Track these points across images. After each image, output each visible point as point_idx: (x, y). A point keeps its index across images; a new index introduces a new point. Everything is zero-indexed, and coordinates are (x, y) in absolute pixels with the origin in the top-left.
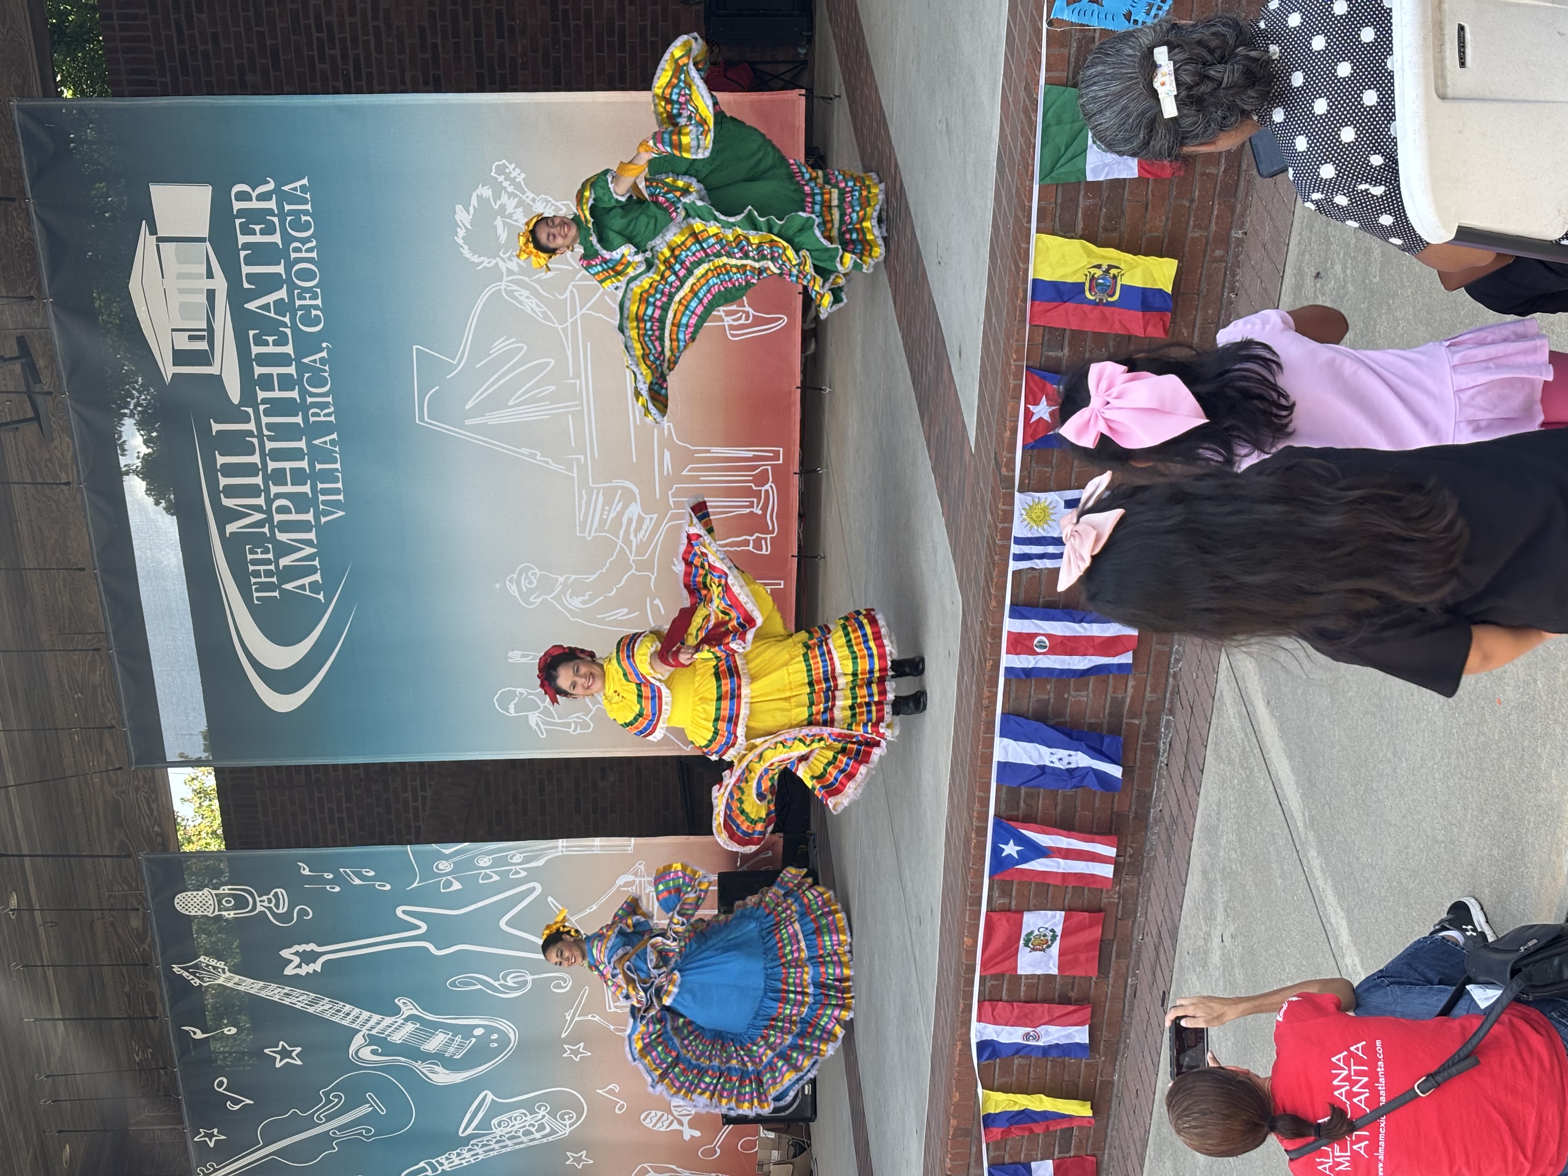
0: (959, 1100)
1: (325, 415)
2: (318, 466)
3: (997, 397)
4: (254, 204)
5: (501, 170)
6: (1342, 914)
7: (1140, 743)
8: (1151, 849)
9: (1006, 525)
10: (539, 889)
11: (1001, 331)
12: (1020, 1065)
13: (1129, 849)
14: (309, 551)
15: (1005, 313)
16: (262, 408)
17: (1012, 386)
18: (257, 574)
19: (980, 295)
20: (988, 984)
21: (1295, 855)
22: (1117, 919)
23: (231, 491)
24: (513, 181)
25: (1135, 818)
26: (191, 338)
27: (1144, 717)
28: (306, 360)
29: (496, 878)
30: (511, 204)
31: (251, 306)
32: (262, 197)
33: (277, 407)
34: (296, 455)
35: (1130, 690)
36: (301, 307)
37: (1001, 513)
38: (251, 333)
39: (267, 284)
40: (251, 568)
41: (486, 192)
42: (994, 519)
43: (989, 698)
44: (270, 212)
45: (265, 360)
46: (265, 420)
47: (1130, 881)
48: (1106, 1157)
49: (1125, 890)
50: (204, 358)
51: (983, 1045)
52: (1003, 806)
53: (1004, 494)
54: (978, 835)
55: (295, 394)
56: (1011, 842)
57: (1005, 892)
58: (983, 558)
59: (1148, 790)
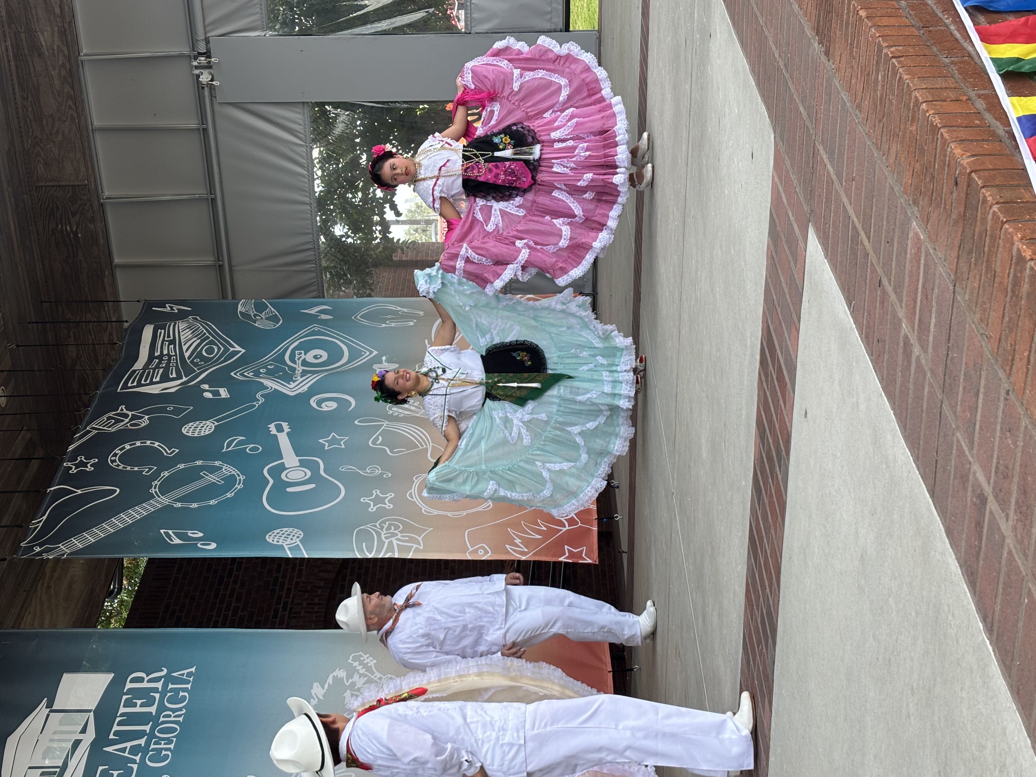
4: (144, 685)
5: (357, 659)
24: (365, 666)
26: (43, 774)
31: (109, 748)
32: (152, 680)
36: (154, 748)
38: (100, 767)
44: (156, 690)
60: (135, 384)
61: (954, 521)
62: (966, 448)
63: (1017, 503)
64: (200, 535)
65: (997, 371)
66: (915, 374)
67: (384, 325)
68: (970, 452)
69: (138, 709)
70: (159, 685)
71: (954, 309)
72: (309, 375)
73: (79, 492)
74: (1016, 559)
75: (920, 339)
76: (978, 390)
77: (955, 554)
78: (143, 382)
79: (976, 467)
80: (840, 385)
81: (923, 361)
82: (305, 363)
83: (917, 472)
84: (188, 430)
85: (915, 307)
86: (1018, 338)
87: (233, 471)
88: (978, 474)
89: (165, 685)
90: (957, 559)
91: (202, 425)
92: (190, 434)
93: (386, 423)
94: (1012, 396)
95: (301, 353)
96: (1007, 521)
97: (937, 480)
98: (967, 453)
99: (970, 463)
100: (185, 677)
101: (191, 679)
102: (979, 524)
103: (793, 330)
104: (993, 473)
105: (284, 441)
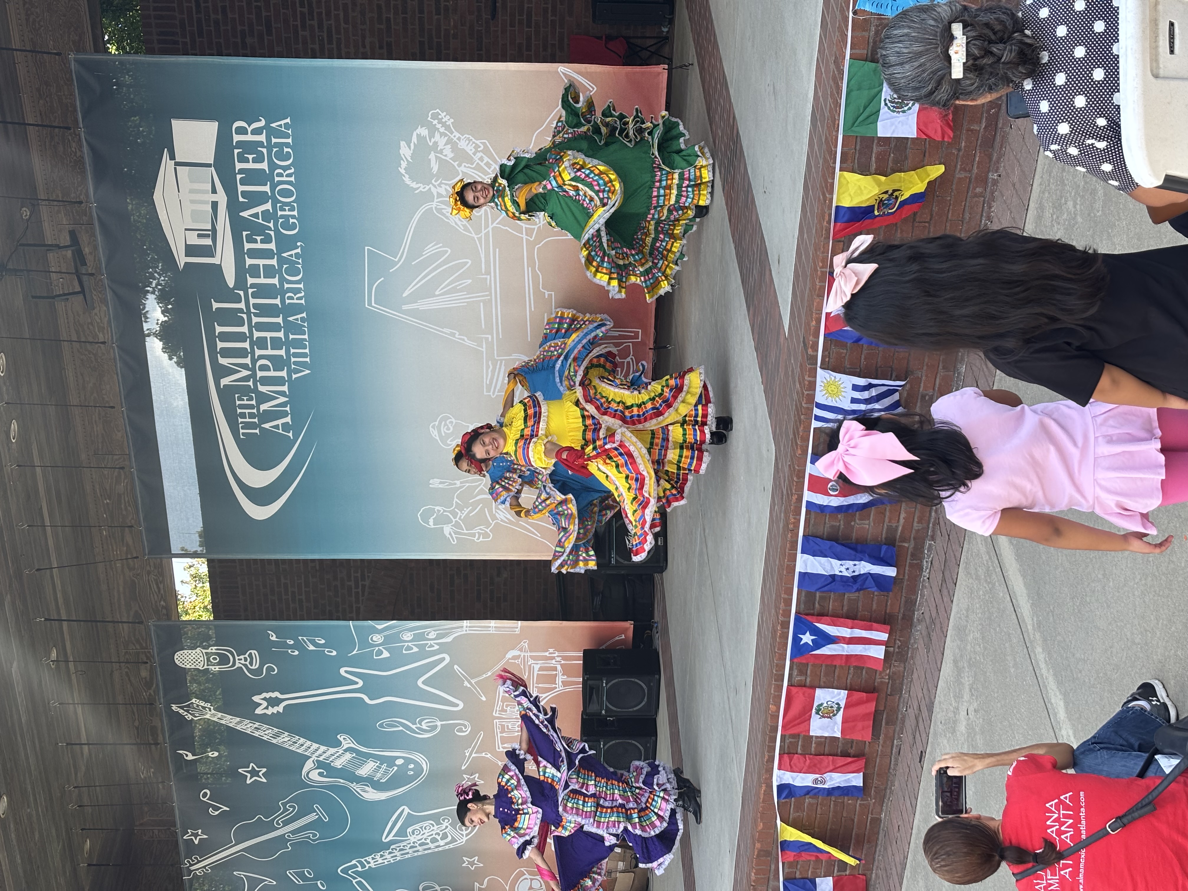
0: (763, 829)
1: (298, 299)
2: (291, 337)
3: (806, 295)
4: (249, 137)
5: (435, 116)
6: (1060, 697)
7: (908, 561)
8: (915, 642)
9: (811, 392)
10: (448, 659)
11: (810, 245)
12: (809, 803)
13: (898, 642)
14: (282, 399)
15: (814, 231)
16: (250, 291)
17: (818, 287)
18: (243, 415)
19: (796, 218)
20: (787, 741)
21: (1025, 650)
22: (887, 695)
23: (227, 353)
24: (444, 124)
25: (903, 618)
26: (199, 236)
27: (912, 542)
28: (284, 255)
29: (415, 649)
30: (442, 142)
31: (245, 214)
32: (256, 132)
33: (262, 291)
34: (275, 327)
35: (902, 521)
36: (282, 217)
37: (807, 383)
38: (245, 233)
39: (256, 199)
40: (239, 411)
41: (423, 131)
42: (801, 388)
43: (794, 523)
44: (260, 144)
45: (254, 254)
46: (252, 301)
47: (897, 666)
48: (874, 876)
49: (894, 673)
50: (209, 252)
51: (782, 788)
52: (802, 606)
53: (810, 369)
54: (782, 627)
55: (275, 281)
56: (808, 633)
57: (802, 672)
58: (792, 417)
59: (913, 597)
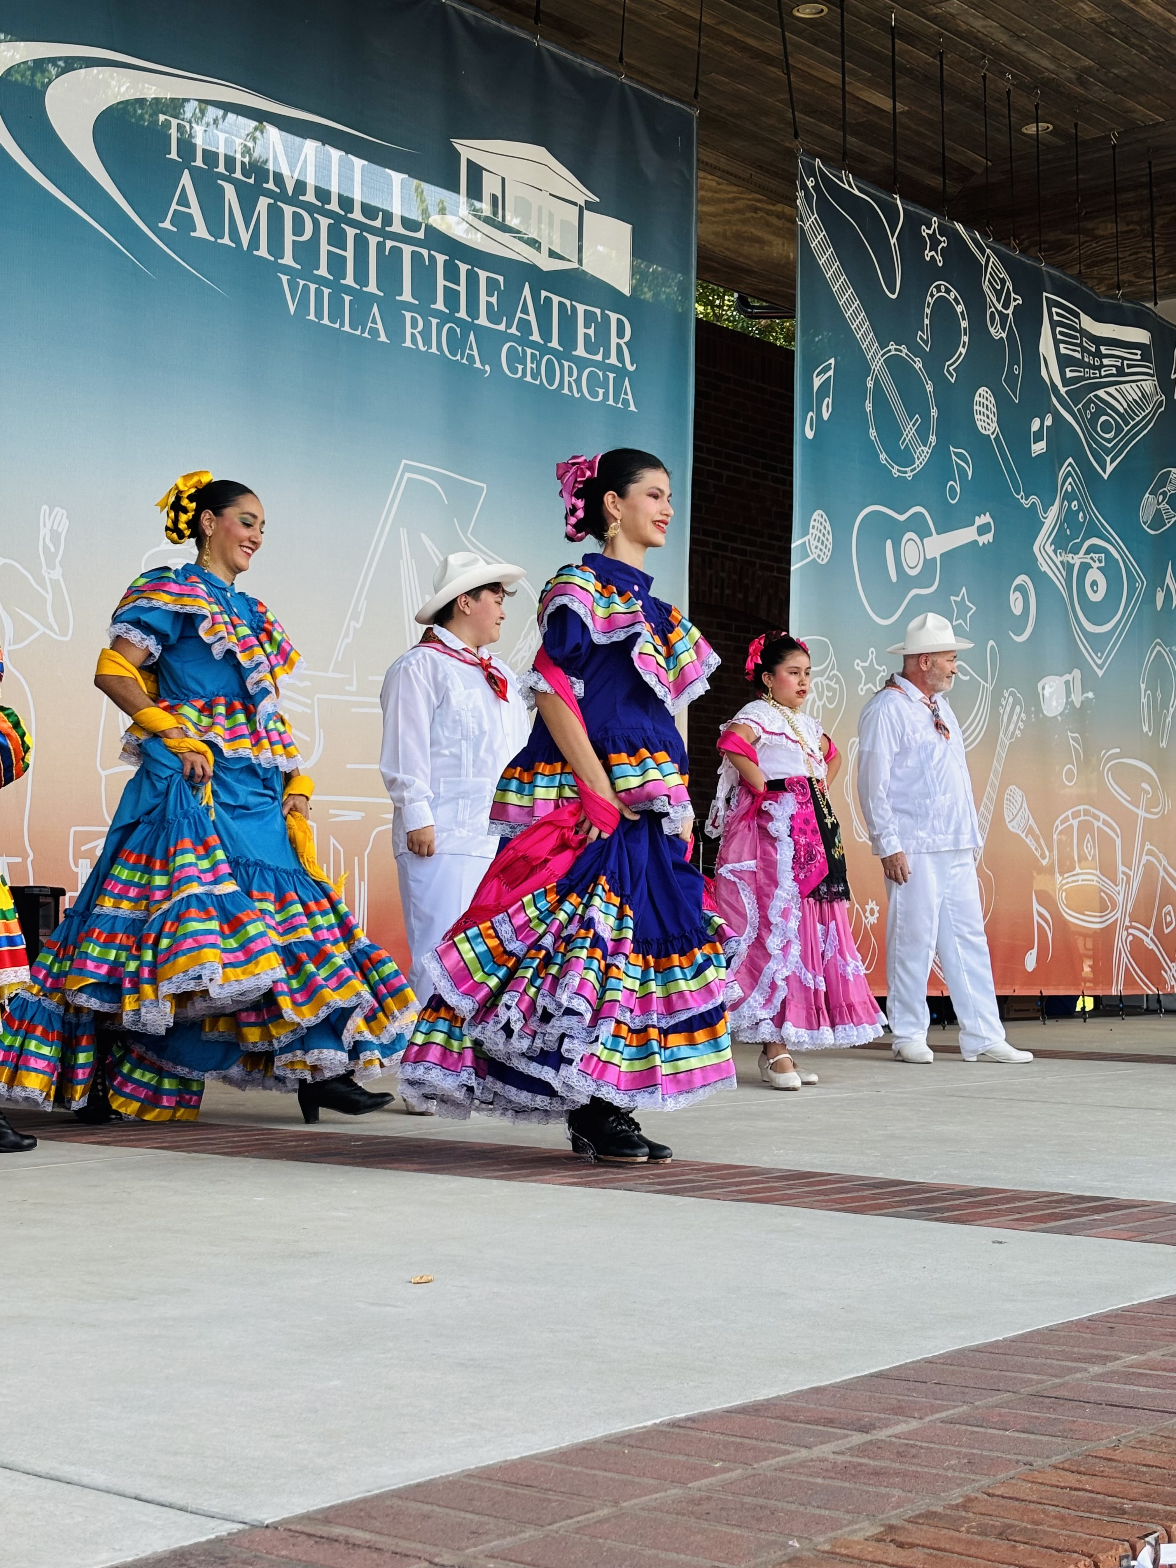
2: (347, 299)
4: (614, 339)
16: (423, 252)
26: (495, 198)
28: (472, 337)
31: (527, 291)
32: (620, 351)
33: (424, 274)
34: (361, 273)
36: (524, 354)
38: (500, 279)
39: (544, 319)
44: (607, 355)
45: (473, 283)
46: (407, 250)
55: (440, 305)
60: (1056, 318)
61: (834, 1396)
62: (944, 1414)
63: (861, 1465)
64: (826, 416)
65: (1061, 1454)
66: (1060, 1365)
67: (1143, 686)
68: (938, 1419)
69: (581, 330)
70: (613, 360)
71: (1159, 1414)
72: (1064, 574)
73: (893, 241)
74: (777, 1459)
75: (1114, 1373)
76: (1033, 1433)
77: (785, 1395)
78: (1058, 329)
79: (914, 1424)
80: (1043, 1282)
81: (1078, 1375)
82: (1085, 568)
83: (908, 1361)
84: (984, 397)
85: (1164, 1370)
86: (1112, 1480)
87: (920, 463)
88: (904, 1425)
89: (612, 368)
90: (778, 1398)
91: (991, 416)
92: (977, 398)
93: (990, 686)
94: (1023, 1469)
95: (1100, 562)
96: (834, 1453)
97: (897, 1382)
98: (937, 1416)
99: (920, 1418)
100: (623, 396)
101: (620, 405)
102: (830, 1422)
103: (1130, 1234)
104: (906, 1442)
105: (965, 536)
